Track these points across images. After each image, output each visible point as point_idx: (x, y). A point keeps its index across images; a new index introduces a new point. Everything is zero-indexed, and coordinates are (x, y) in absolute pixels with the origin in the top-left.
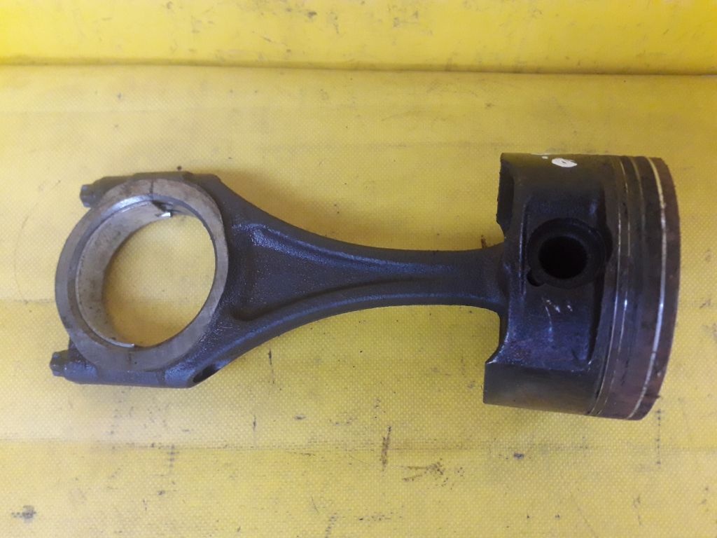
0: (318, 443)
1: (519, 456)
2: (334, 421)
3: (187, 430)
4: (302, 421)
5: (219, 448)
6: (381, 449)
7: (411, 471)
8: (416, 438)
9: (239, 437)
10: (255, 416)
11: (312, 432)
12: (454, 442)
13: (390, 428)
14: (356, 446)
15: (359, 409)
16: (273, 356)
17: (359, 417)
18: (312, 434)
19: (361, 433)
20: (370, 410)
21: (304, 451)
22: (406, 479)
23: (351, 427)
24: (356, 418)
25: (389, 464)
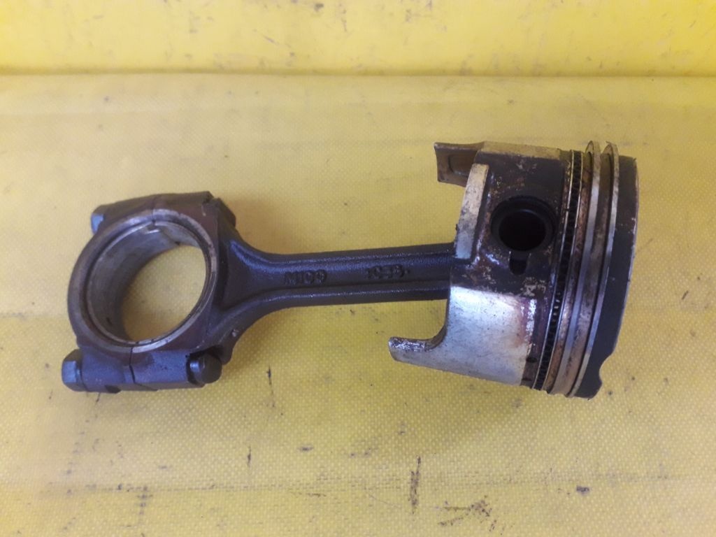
0: (329, 480)
1: (583, 490)
2: (350, 452)
3: (164, 467)
4: (309, 453)
5: (203, 489)
6: (409, 485)
7: (449, 513)
8: (453, 471)
9: (229, 475)
10: (250, 447)
11: (321, 467)
12: (501, 475)
13: (419, 459)
14: (378, 483)
15: (380, 435)
16: (272, 375)
17: (380, 446)
18: (322, 470)
19: (384, 467)
20: (393, 438)
21: (312, 492)
22: (443, 524)
23: (370, 459)
24: (377, 448)
25: (420, 505)
